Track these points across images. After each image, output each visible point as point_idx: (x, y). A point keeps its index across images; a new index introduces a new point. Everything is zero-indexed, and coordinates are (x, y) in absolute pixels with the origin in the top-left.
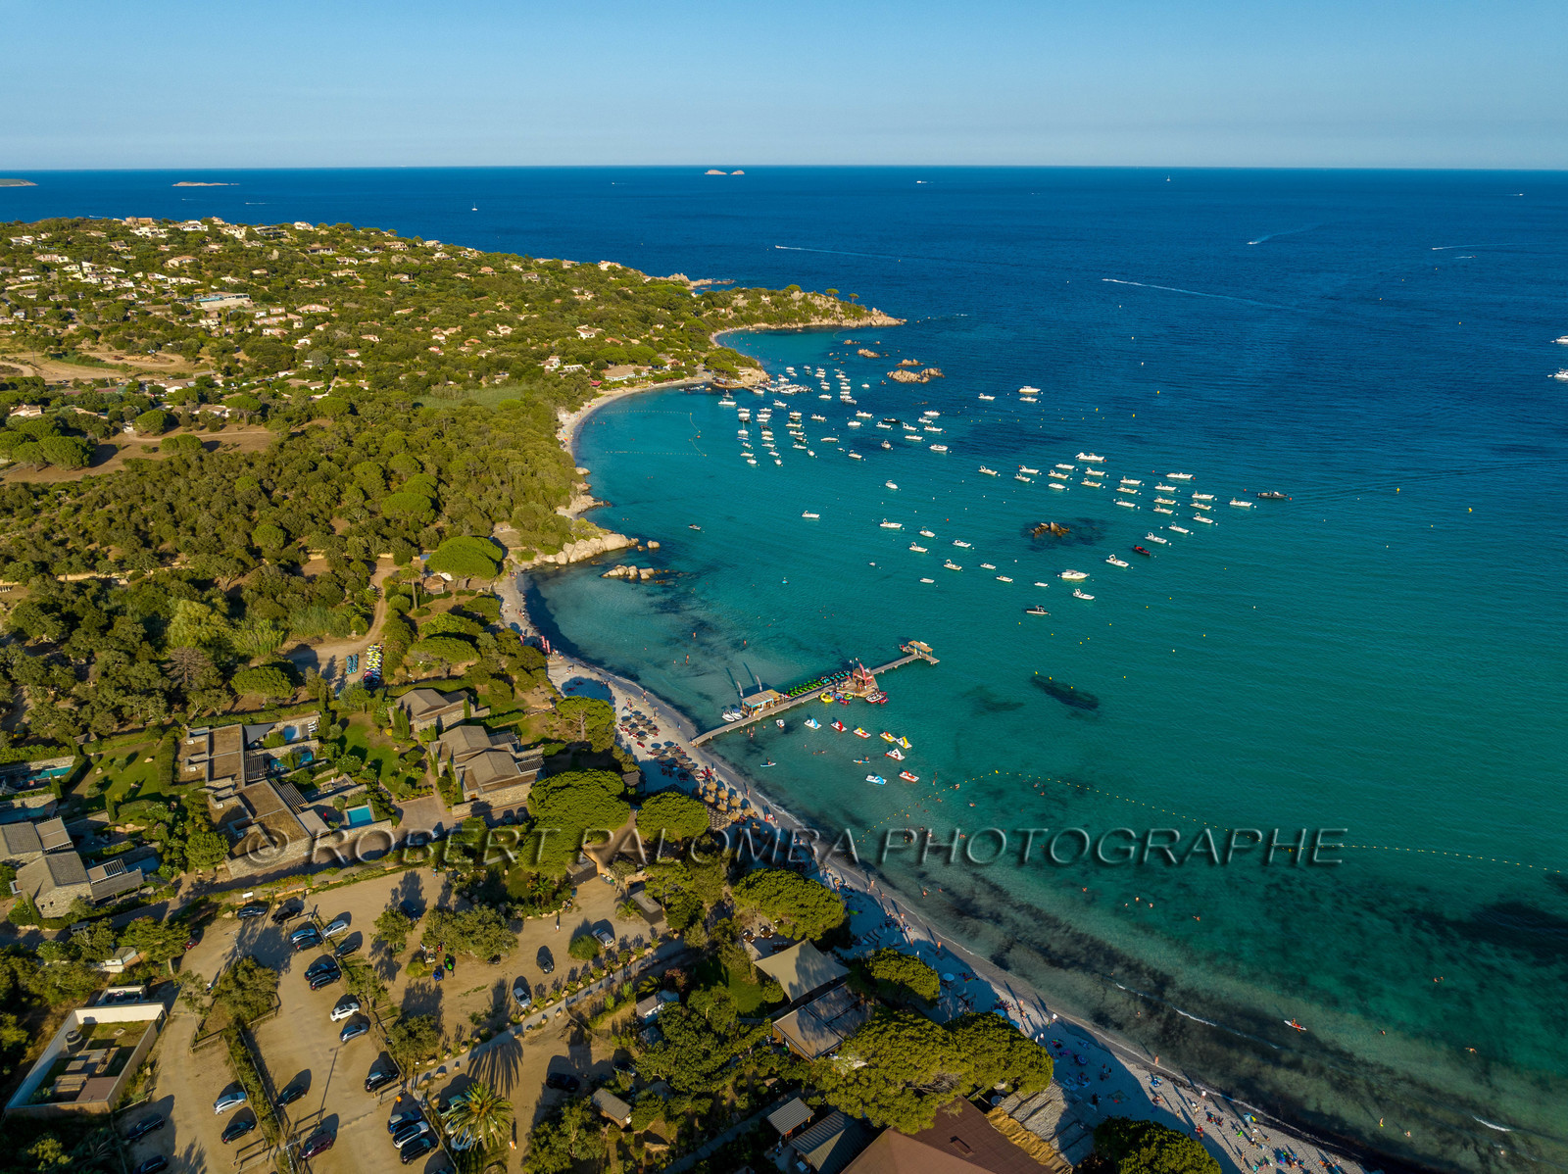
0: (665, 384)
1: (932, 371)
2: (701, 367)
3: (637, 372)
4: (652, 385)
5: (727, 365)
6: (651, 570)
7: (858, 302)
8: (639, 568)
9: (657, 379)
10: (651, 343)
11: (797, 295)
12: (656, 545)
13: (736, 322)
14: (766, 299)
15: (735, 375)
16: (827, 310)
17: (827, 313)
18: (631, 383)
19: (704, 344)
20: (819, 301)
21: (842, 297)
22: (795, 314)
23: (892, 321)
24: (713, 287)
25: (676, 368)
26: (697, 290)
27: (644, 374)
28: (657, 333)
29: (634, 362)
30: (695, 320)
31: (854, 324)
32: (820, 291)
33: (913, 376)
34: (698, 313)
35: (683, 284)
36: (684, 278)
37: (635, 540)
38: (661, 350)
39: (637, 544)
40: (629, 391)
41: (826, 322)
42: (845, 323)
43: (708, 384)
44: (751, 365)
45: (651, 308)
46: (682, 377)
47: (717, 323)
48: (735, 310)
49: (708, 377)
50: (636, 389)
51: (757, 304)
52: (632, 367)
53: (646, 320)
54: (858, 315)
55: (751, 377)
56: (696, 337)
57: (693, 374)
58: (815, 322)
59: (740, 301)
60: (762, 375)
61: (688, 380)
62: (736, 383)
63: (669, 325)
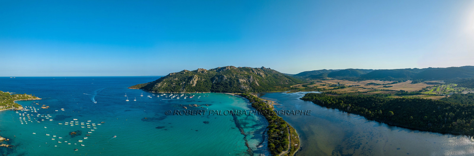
0: (7, 109)
1: (48, 107)
2: (13, 106)
3: (3, 107)
4: (5, 109)
5: (17, 106)
6: (8, 145)
7: (35, 96)
8: (6, 145)
9: (6, 108)
10: (5, 103)
11: (26, 95)
12: (8, 140)
13: (17, 99)
14: (21, 96)
15: (18, 108)
16: (30, 97)
17: (30, 98)
18: (2, 109)
19: (13, 103)
20: (29, 96)
21: (32, 95)
22: (26, 98)
23: (40, 99)
24: (13, 94)
25: (9, 107)
26: (11, 94)
27: (4, 107)
28: (6, 101)
29: (3, 105)
30: (11, 99)
31: (34, 99)
32: (29, 95)
33: (45, 108)
34: (11, 98)
35: (9, 93)
36: (9, 92)
37: (5, 138)
38: (6, 103)
39: (5, 139)
40: (2, 110)
41: (30, 99)
42: (33, 99)
43: (14, 109)
44: (20, 106)
45: (4, 97)
46: (10, 108)
47: (14, 99)
48: (17, 97)
49: (14, 108)
50: (3, 110)
51: (20, 96)
52: (2, 106)
53: (4, 99)
54: (35, 98)
55: (20, 108)
56: (11, 102)
57: (11, 107)
58: (29, 99)
59: (18, 96)
60: (22, 108)
61: (11, 109)
62: (18, 109)
63: (7, 99)
